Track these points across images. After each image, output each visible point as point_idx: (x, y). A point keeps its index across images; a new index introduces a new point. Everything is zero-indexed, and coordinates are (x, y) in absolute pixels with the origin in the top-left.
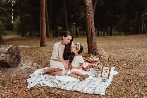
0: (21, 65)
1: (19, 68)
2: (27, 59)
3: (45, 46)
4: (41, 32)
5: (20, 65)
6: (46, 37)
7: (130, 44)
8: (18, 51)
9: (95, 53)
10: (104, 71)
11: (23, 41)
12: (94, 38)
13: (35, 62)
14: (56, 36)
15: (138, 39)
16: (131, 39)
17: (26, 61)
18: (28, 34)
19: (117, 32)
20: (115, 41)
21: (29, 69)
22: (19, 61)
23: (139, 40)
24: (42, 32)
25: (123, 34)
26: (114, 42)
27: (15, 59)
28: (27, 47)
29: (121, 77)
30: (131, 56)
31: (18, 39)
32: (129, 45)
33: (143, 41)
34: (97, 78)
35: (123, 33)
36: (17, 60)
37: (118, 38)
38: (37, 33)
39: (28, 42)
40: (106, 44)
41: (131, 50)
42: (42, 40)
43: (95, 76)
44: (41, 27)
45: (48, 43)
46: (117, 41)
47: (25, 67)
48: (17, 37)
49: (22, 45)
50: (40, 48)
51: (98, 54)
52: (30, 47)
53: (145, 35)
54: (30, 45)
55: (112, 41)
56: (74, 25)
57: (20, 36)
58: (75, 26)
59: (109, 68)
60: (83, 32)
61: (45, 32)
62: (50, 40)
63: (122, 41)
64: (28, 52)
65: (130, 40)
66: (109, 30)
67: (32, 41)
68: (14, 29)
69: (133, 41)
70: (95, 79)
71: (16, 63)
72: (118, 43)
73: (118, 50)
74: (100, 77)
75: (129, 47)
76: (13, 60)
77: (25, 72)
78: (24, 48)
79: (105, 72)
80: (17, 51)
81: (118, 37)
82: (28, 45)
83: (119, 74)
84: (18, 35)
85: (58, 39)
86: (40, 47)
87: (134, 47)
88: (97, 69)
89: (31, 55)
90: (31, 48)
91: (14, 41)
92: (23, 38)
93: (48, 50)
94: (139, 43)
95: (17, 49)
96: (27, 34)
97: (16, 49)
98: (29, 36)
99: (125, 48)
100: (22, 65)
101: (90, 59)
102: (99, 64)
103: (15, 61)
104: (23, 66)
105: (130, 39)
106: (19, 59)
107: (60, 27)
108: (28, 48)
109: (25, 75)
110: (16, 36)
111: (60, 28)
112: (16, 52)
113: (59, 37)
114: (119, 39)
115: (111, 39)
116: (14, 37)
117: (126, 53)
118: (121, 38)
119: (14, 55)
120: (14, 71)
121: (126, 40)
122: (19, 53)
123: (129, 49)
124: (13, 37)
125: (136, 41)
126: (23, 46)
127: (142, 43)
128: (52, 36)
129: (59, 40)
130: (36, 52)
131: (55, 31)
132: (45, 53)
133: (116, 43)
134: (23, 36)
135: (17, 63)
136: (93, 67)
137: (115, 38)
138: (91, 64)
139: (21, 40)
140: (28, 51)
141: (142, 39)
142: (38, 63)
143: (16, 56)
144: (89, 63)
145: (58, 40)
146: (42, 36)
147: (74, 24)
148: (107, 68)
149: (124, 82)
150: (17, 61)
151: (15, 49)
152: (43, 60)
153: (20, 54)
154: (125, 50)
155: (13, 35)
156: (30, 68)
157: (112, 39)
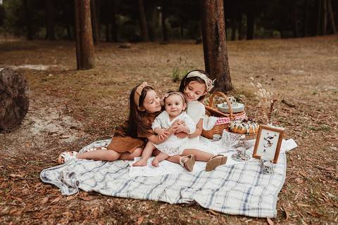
0: (30, 124)
1: (23, 132)
2: (45, 104)
3: (89, 66)
4: (78, 30)
5: (26, 123)
6: (92, 43)
7: (302, 61)
8: (20, 85)
9: (225, 86)
10: (262, 141)
11: (29, 53)
12: (222, 46)
13: (66, 113)
14: (115, 40)
15: (318, 48)
16: (302, 49)
17: (43, 111)
18: (43, 32)
19: (262, 29)
20: (263, 53)
21: (52, 133)
22: (23, 111)
23: (322, 51)
24: (81, 28)
25: (276, 35)
26: (262, 56)
27: (12, 106)
28: (43, 68)
29: (307, 158)
30: (314, 94)
31: (17, 48)
32: (301, 65)
33: (332, 52)
34: (244, 162)
35: (278, 33)
36: (17, 109)
37: (271, 46)
38: (66, 31)
39: (43, 54)
40: (242, 62)
41: (309, 78)
42: (81, 49)
43: (238, 156)
44: (77, 16)
45: (96, 59)
46: (267, 53)
47: (42, 127)
48: (15, 40)
49: (28, 64)
50: (78, 73)
51: (231, 89)
52: (50, 68)
53: (333, 38)
54: (51, 62)
55: (255, 53)
56: (159, 11)
57: (22, 38)
58: (161, 15)
59: (278, 134)
60: (179, 29)
61: (89, 29)
62: (100, 51)
63: (280, 53)
64: (45, 83)
65: (300, 52)
66: (245, 25)
67: (54, 51)
68: (6, 21)
69: (308, 52)
70: (240, 164)
71: (16, 118)
72: (271, 58)
73: (277, 77)
74: (252, 159)
75: (301, 69)
76: (7, 109)
77: (41, 143)
78: (34, 70)
79: (267, 145)
80: (16, 86)
81: (269, 43)
82: (44, 64)
83: (300, 146)
84: (17, 35)
85: (122, 47)
86: (78, 69)
87: (314, 68)
88: (243, 136)
89: (54, 93)
90: (53, 72)
91: (8, 53)
92: (30, 44)
93: (99, 79)
94: (322, 57)
95: (16, 80)
96: (40, 34)
97: (14, 80)
98: (46, 38)
99: (293, 71)
100: (32, 123)
101: (220, 106)
102: (245, 121)
103: (12, 113)
104: (36, 125)
105: (300, 48)
106: (22, 108)
107: (124, 15)
108: (47, 73)
109: (42, 154)
110: (12, 40)
111: (122, 18)
112: (12, 87)
113: (123, 42)
114: (271, 49)
115: (252, 49)
116: (8, 40)
117: (300, 85)
118: (277, 46)
119: (9, 95)
120: (11, 142)
121: (291, 51)
122: (22, 91)
123: (302, 75)
124: (4, 40)
125: (316, 53)
126: (30, 67)
127: (329, 58)
128: (105, 39)
129: (123, 49)
130: (67, 83)
131: (110, 25)
132: (92, 86)
133: (267, 59)
134: (30, 38)
135: (19, 116)
136: (230, 130)
137: (262, 44)
138: (223, 121)
139: (25, 49)
140: (46, 80)
141: (327, 47)
142: (76, 117)
143: (14, 99)
144: (217, 118)
145: (120, 49)
146: (81, 39)
147: (159, 8)
148: (272, 134)
149: (319, 171)
150: (18, 114)
151: (11, 79)
152: (89, 105)
153: (26, 92)
154: (294, 78)
155: (5, 36)
156: (56, 133)
157: (255, 47)
